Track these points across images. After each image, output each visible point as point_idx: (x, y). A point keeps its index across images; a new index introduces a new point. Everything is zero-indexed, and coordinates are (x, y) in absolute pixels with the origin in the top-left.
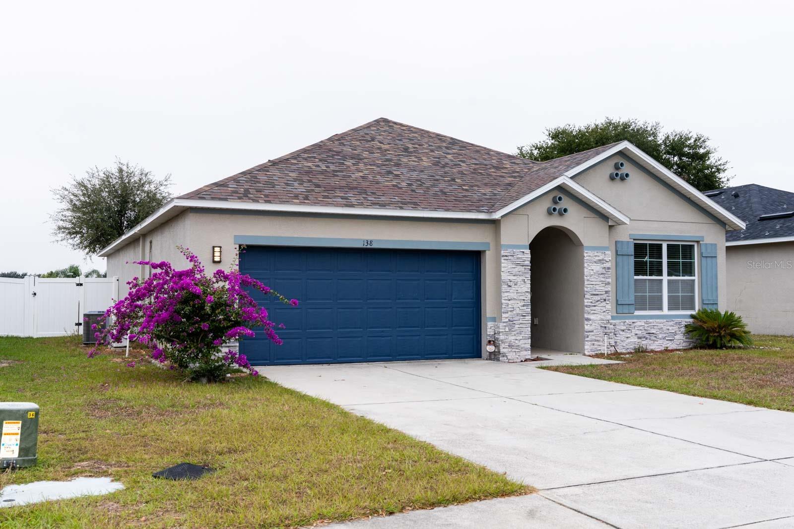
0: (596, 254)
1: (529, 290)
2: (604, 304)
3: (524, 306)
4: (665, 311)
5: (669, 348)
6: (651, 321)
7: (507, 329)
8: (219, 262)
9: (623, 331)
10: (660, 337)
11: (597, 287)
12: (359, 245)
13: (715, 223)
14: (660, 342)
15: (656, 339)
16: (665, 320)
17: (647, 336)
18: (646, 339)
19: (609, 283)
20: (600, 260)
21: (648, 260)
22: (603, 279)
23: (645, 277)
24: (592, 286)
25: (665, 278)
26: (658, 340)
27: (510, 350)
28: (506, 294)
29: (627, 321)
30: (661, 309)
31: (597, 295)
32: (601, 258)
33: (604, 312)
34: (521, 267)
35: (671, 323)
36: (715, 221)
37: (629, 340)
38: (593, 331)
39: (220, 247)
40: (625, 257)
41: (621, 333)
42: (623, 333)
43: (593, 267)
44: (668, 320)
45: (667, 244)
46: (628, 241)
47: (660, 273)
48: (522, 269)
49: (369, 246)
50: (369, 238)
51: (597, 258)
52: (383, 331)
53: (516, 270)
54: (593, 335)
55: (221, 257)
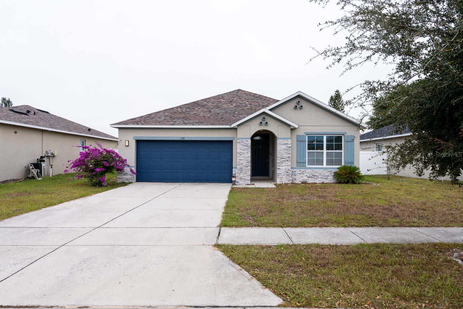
0: (283, 141)
1: (250, 156)
2: (287, 162)
3: (247, 162)
4: (325, 166)
5: (324, 182)
6: (315, 170)
7: (239, 172)
8: (128, 146)
9: (300, 174)
10: (320, 177)
11: (284, 155)
12: (180, 139)
14: (320, 179)
15: (317, 178)
16: (323, 170)
17: (313, 176)
18: (312, 178)
19: (290, 153)
20: (285, 144)
21: (316, 143)
22: (287, 152)
23: (314, 151)
24: (281, 155)
25: (325, 151)
26: (318, 178)
27: (240, 180)
28: (239, 158)
29: (302, 170)
30: (323, 165)
31: (284, 158)
32: (286, 143)
33: (287, 165)
34: (246, 147)
35: (326, 171)
36: (353, 125)
37: (303, 178)
38: (281, 174)
39: (128, 141)
40: (301, 142)
41: (299, 175)
42: (300, 175)
43: (282, 147)
44: (324, 170)
45: (326, 136)
46: (303, 135)
47: (323, 149)
48: (247, 147)
49: (183, 139)
50: (183, 136)
51: (284, 143)
52: (192, 171)
53: (244, 148)
54: (281, 175)
55: (128, 144)
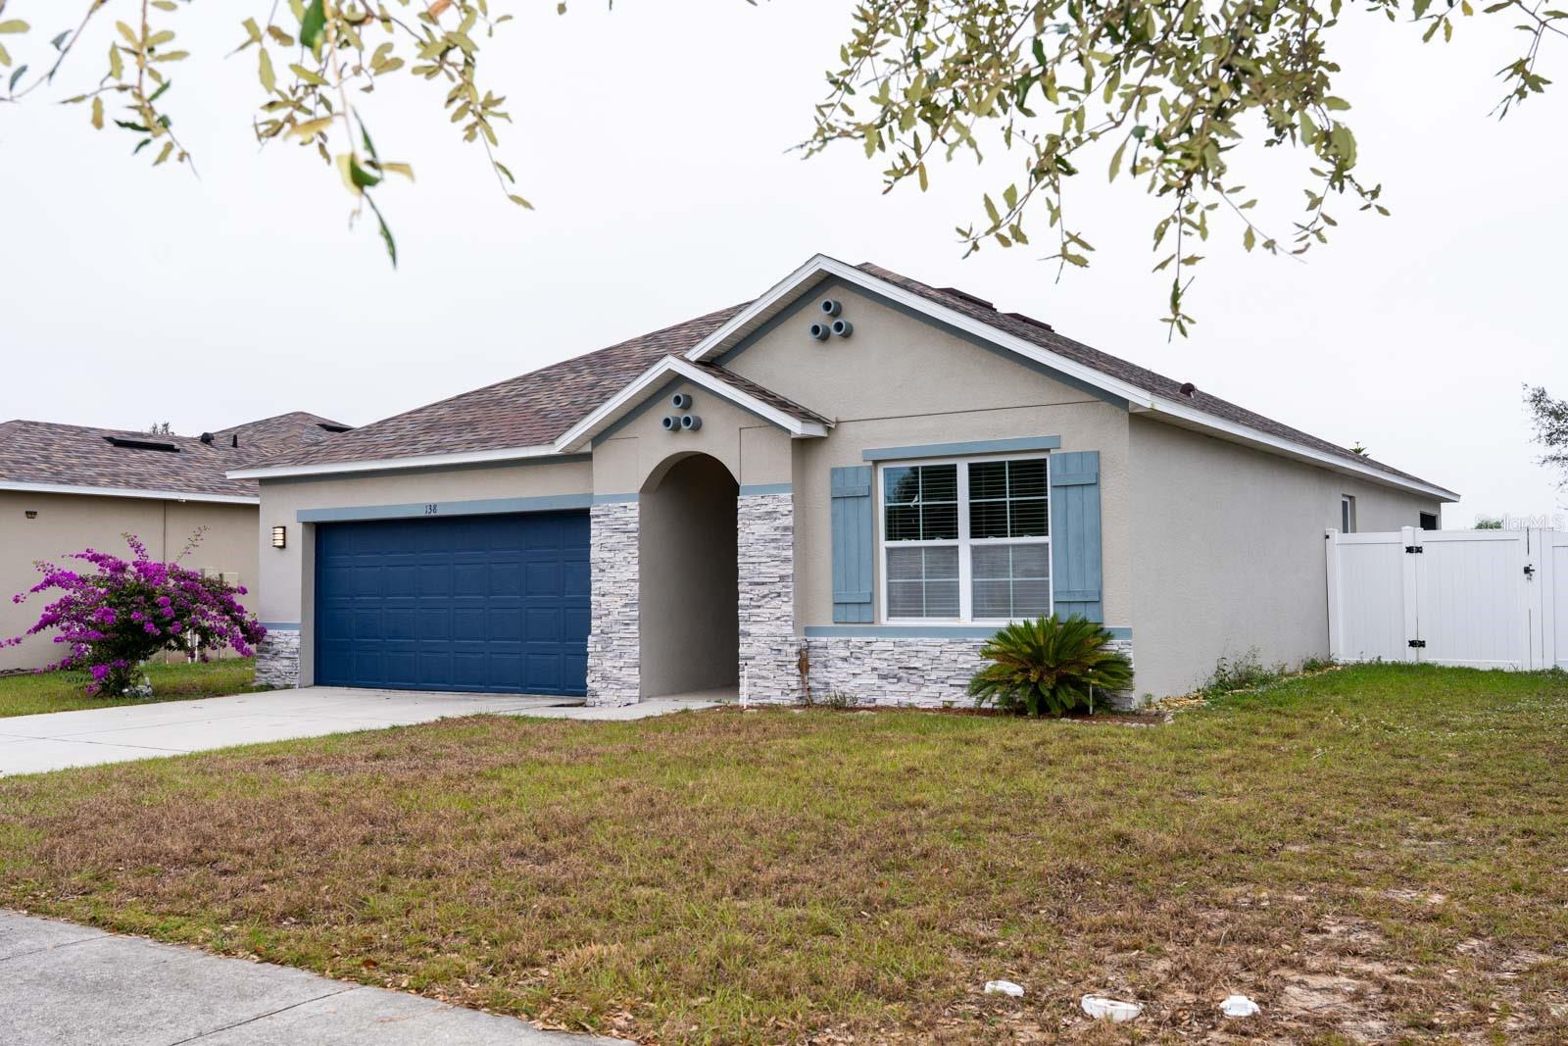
0: (760, 501)
1: (637, 577)
2: (777, 602)
3: (626, 605)
4: (966, 618)
5: (956, 705)
6: (910, 640)
7: (599, 649)
8: (284, 547)
9: (845, 659)
10: (933, 677)
11: (763, 568)
12: (421, 513)
13: (1095, 399)
14: (935, 688)
15: (921, 681)
16: (947, 640)
17: (902, 674)
18: (899, 680)
19: (786, 560)
20: (769, 513)
21: (921, 503)
22: (775, 552)
23: (913, 543)
24: (751, 567)
25: (964, 542)
26: (927, 683)
27: (604, 685)
28: (598, 585)
29: (853, 639)
30: (956, 613)
31: (763, 584)
32: (769, 508)
33: (778, 618)
34: (622, 535)
35: (964, 647)
36: (1096, 396)
37: (858, 681)
38: (753, 658)
39: (284, 528)
40: (850, 502)
41: (840, 664)
42: (846, 665)
43: (754, 528)
44: (953, 640)
45: (970, 465)
46: (857, 468)
47: (952, 533)
48: (623, 537)
49: (432, 514)
50: (433, 501)
51: (763, 509)
52: (474, 645)
53: (613, 540)
54: (753, 666)
55: (284, 540)
